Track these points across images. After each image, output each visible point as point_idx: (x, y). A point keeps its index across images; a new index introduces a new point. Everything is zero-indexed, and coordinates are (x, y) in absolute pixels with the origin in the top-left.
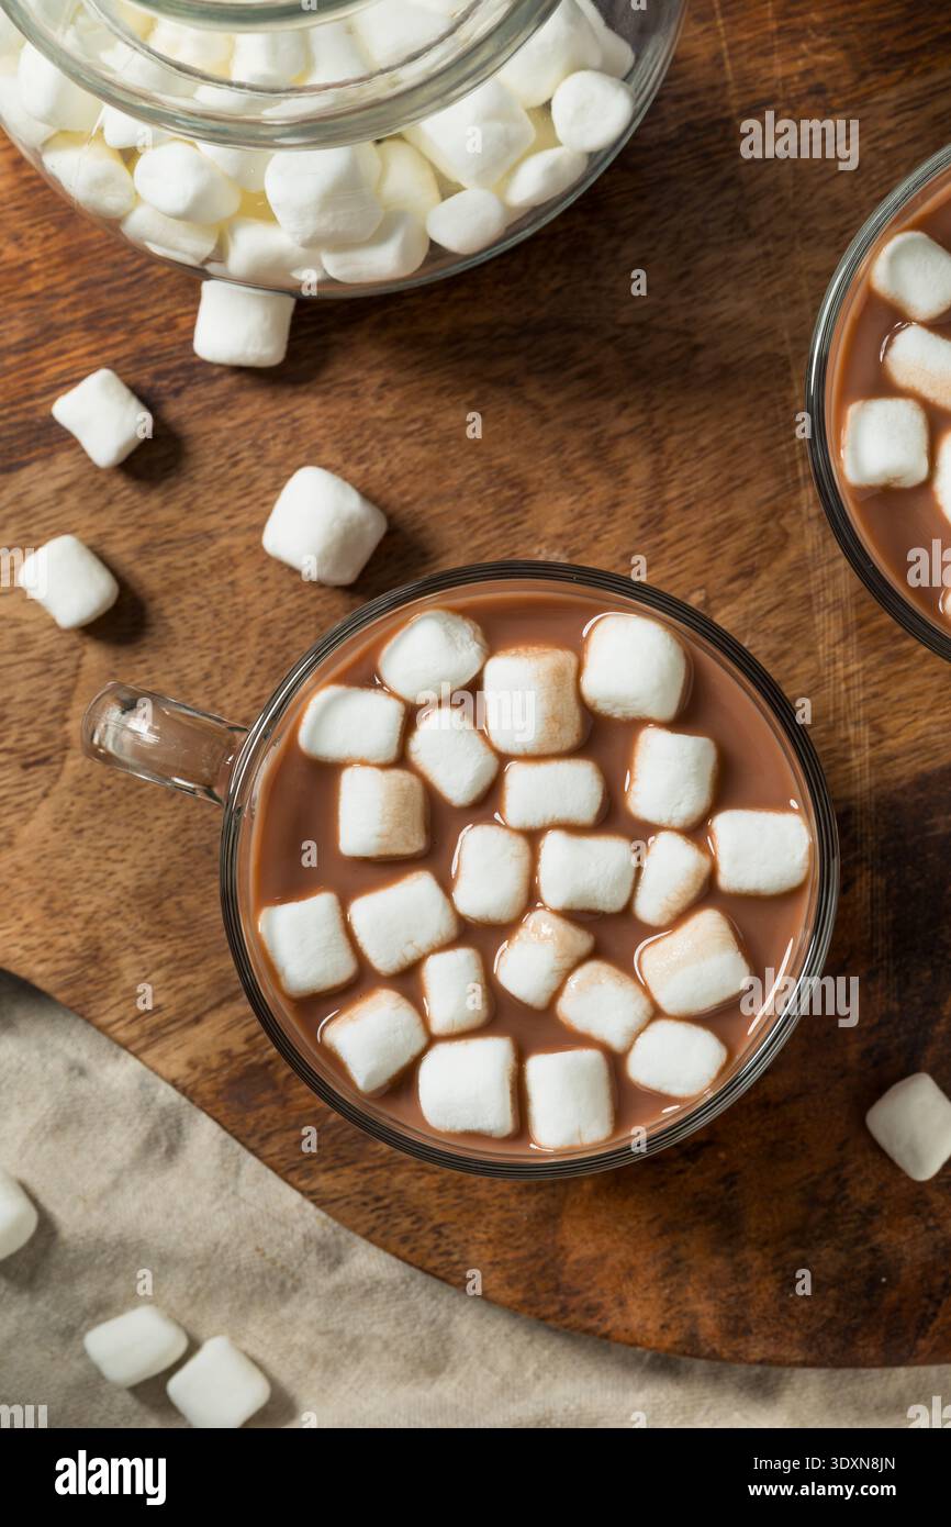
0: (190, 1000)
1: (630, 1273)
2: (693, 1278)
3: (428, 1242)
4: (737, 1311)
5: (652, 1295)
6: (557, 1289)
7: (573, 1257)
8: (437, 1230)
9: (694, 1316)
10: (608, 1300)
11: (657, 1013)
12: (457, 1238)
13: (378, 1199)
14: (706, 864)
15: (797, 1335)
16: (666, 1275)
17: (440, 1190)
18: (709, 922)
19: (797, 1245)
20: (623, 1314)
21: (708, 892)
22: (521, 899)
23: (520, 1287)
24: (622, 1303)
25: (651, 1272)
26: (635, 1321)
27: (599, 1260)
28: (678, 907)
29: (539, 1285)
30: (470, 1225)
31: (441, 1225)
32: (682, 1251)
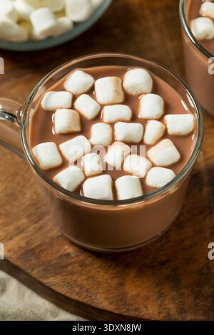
0: (8, 234)
1: (147, 298)
2: (167, 298)
3: (85, 294)
4: (181, 306)
5: (155, 304)
6: (126, 304)
7: (130, 295)
8: (87, 290)
9: (169, 309)
10: (141, 306)
11: (153, 165)
12: (93, 292)
13: (69, 283)
14: (164, 127)
15: (200, 312)
16: (159, 298)
17: (88, 279)
18: (167, 142)
19: (197, 287)
20: (147, 310)
21: (165, 135)
22: (111, 139)
23: (114, 304)
24: (146, 307)
25: (154, 298)
26: (150, 312)
27: (138, 295)
28: (157, 138)
29: (120, 304)
30: (97, 288)
31: (89, 289)
32: (163, 291)
